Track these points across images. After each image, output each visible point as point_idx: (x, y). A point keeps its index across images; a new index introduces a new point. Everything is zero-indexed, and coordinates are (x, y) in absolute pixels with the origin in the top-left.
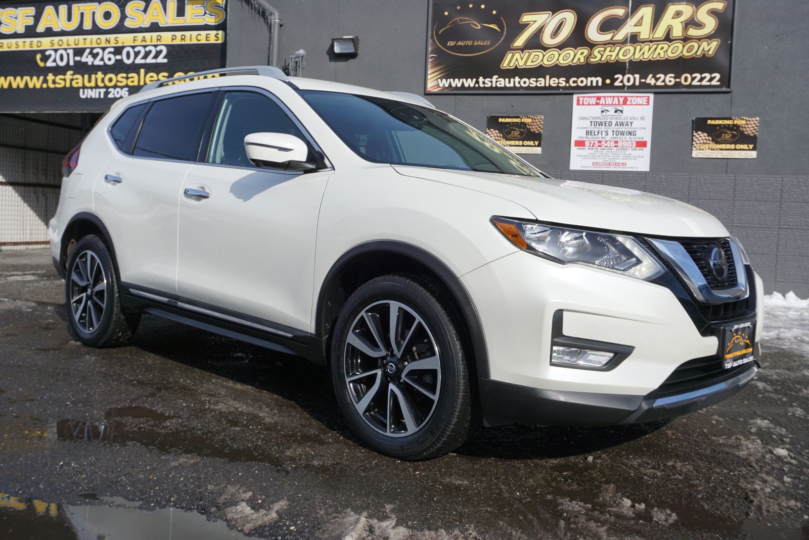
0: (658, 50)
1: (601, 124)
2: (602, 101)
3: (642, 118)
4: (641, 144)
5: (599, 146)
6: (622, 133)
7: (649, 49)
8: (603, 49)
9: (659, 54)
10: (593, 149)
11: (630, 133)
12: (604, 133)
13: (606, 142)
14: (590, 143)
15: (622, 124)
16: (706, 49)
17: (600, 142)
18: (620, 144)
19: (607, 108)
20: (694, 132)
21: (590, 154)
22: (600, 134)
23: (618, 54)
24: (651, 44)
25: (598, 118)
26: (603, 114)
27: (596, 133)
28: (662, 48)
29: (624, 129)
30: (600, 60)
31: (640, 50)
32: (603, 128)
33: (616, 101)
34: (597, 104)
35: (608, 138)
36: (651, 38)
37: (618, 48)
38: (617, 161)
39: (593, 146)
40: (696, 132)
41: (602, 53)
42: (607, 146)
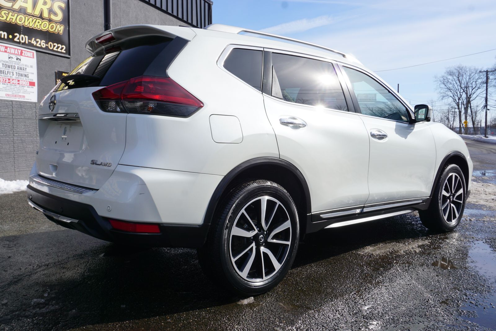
0: (37, 23)
1: (9, 67)
2: (8, 50)
3: (31, 67)
4: (32, 84)
5: (9, 82)
6: (22, 75)
7: (32, 21)
8: (7, 12)
9: (37, 25)
10: (5, 84)
11: (26, 76)
12: (11, 74)
13: (13, 80)
14: (3, 80)
15: (21, 69)
16: (59, 30)
17: (9, 79)
18: (20, 82)
19: (12, 56)
20: (57, 79)
21: (3, 87)
22: (9, 74)
23: (16, 19)
24: (33, 18)
25: (7, 62)
26: (10, 59)
27: (7, 73)
28: (39, 22)
29: (22, 72)
30: (6, 19)
31: (28, 20)
32: (10, 70)
33: (16, 52)
34: (6, 52)
35: (14, 77)
36: (33, 14)
37: (16, 15)
38: (20, 94)
39: (5, 82)
40: (58, 80)
41: (7, 15)
42: (13, 83)
